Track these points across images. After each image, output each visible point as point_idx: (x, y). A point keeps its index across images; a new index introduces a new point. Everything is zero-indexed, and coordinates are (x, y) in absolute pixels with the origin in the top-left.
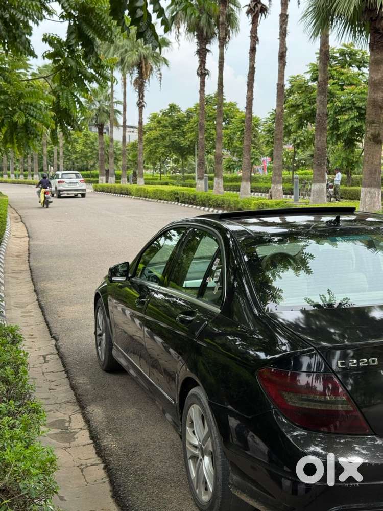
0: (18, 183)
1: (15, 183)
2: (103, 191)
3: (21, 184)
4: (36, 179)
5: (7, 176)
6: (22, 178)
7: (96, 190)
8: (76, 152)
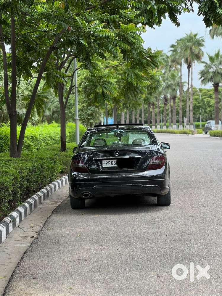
0: (161, 133)
1: (159, 133)
2: (215, 136)
3: (163, 133)
4: (174, 128)
5: (155, 127)
6: (165, 128)
7: (211, 136)
8: (210, 106)
